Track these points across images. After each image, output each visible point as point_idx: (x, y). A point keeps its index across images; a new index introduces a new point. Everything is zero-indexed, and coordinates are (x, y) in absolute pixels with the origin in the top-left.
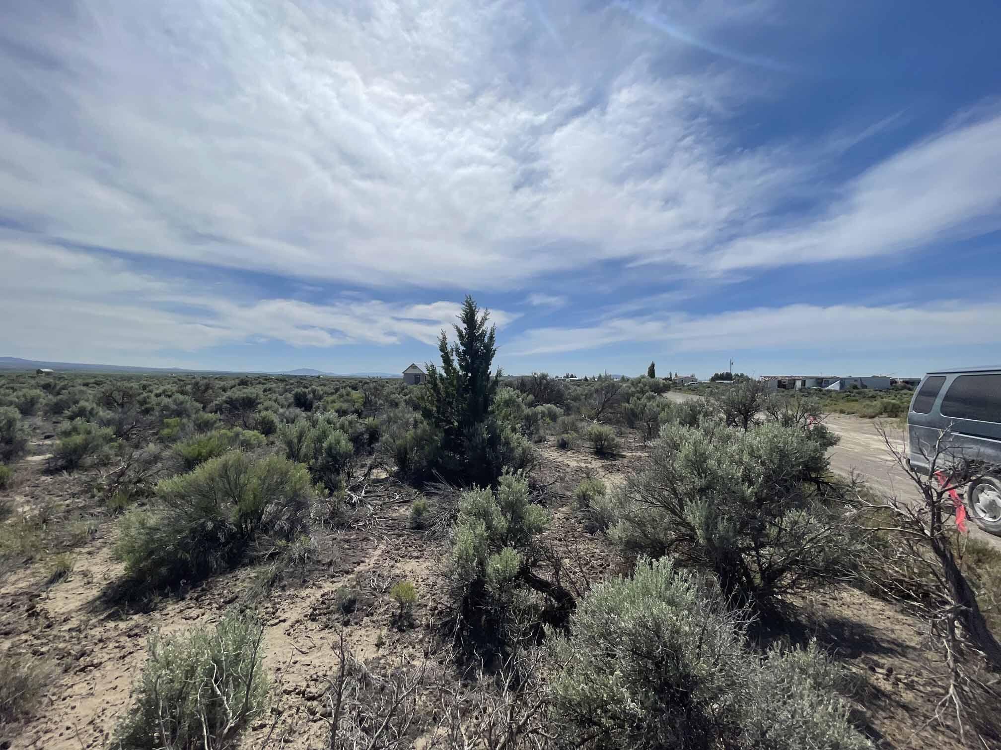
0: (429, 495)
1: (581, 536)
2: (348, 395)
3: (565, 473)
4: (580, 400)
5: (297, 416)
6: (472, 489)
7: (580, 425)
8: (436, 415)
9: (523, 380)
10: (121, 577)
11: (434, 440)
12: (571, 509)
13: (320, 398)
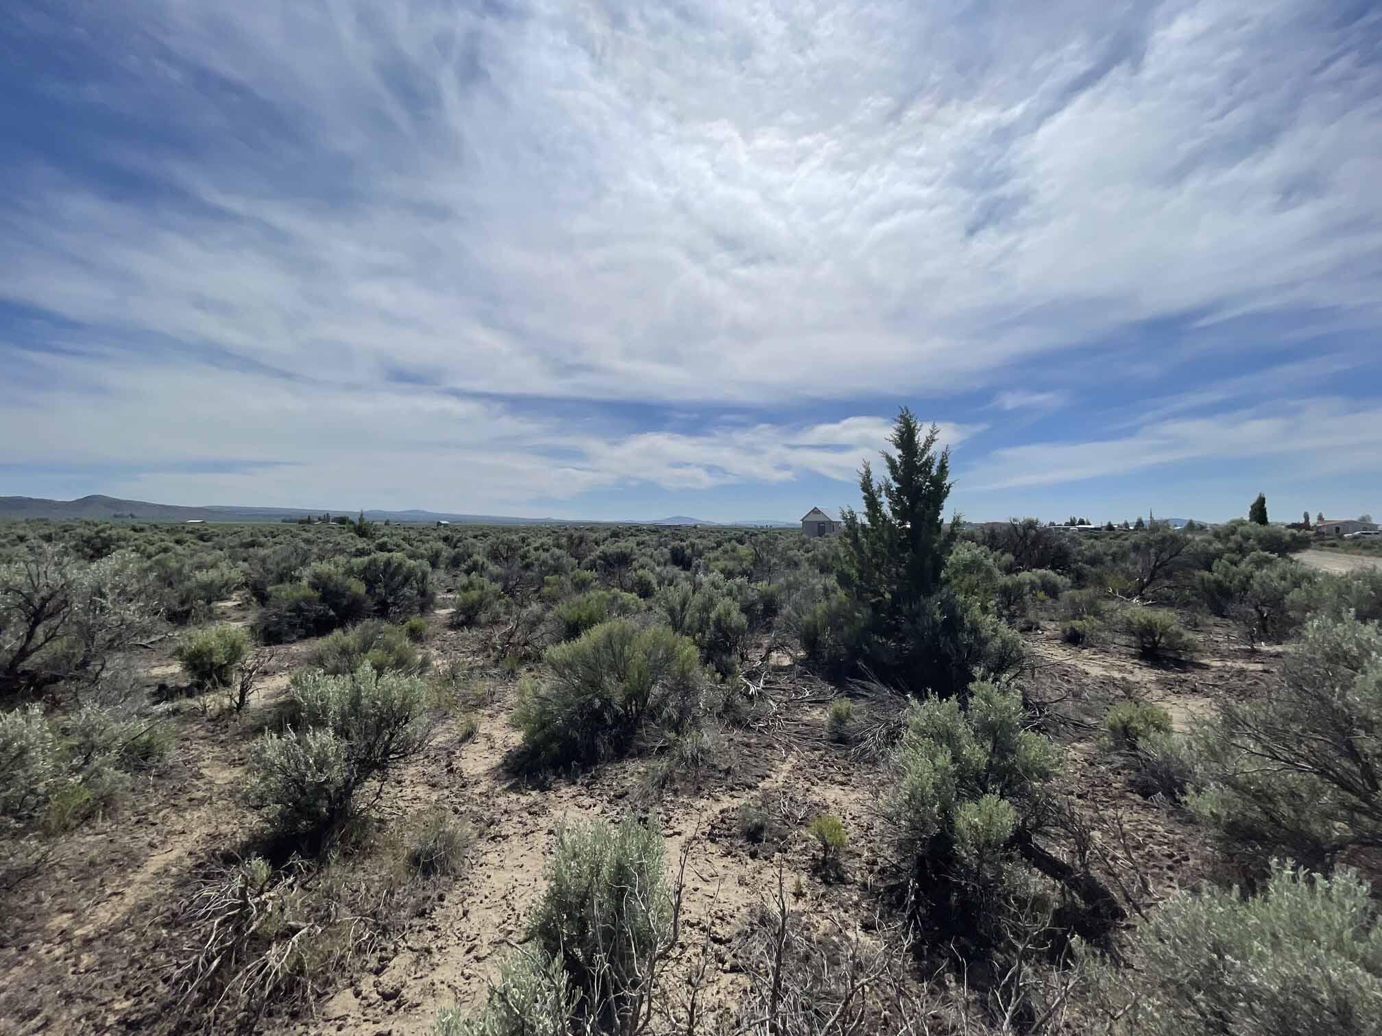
0: (853, 696)
1: (1122, 797)
2: (734, 550)
3: (1083, 686)
4: (1102, 563)
5: (675, 577)
6: (927, 697)
7: (1106, 605)
8: (858, 582)
9: (993, 531)
10: (519, 747)
11: (855, 618)
12: (1098, 747)
13: (700, 555)
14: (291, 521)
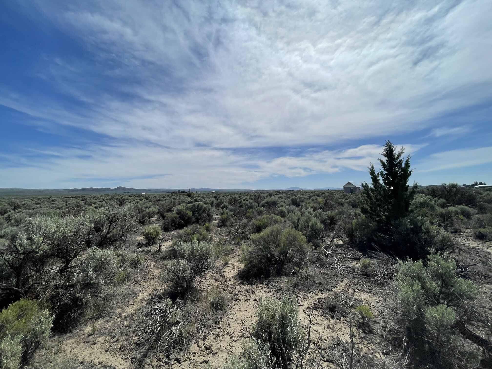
5: (294, 210)
6: (407, 260)
9: (433, 189)
10: (243, 269)
11: (369, 226)
14: (169, 193)
